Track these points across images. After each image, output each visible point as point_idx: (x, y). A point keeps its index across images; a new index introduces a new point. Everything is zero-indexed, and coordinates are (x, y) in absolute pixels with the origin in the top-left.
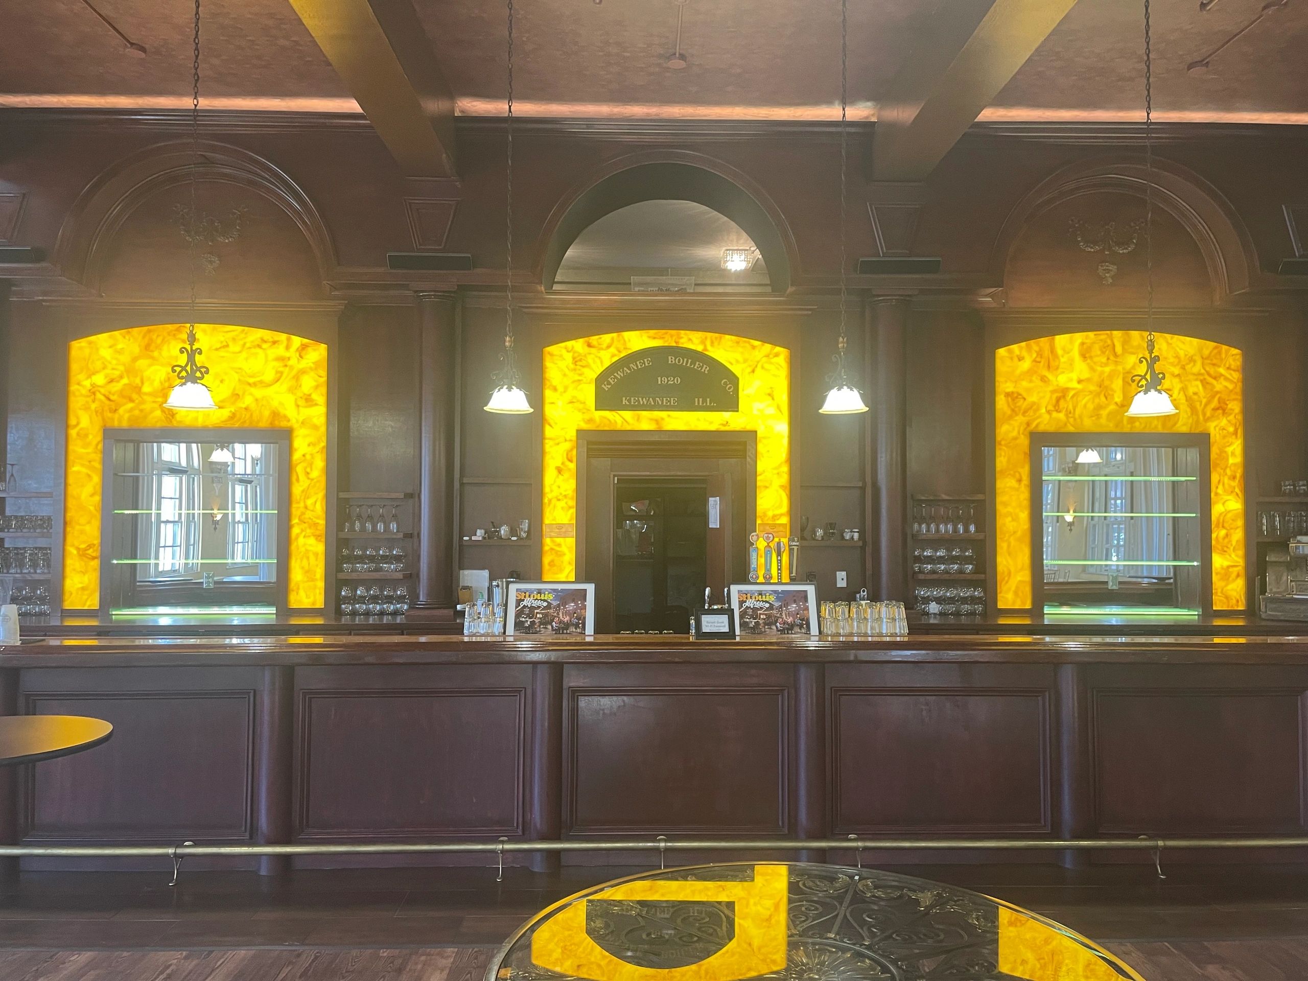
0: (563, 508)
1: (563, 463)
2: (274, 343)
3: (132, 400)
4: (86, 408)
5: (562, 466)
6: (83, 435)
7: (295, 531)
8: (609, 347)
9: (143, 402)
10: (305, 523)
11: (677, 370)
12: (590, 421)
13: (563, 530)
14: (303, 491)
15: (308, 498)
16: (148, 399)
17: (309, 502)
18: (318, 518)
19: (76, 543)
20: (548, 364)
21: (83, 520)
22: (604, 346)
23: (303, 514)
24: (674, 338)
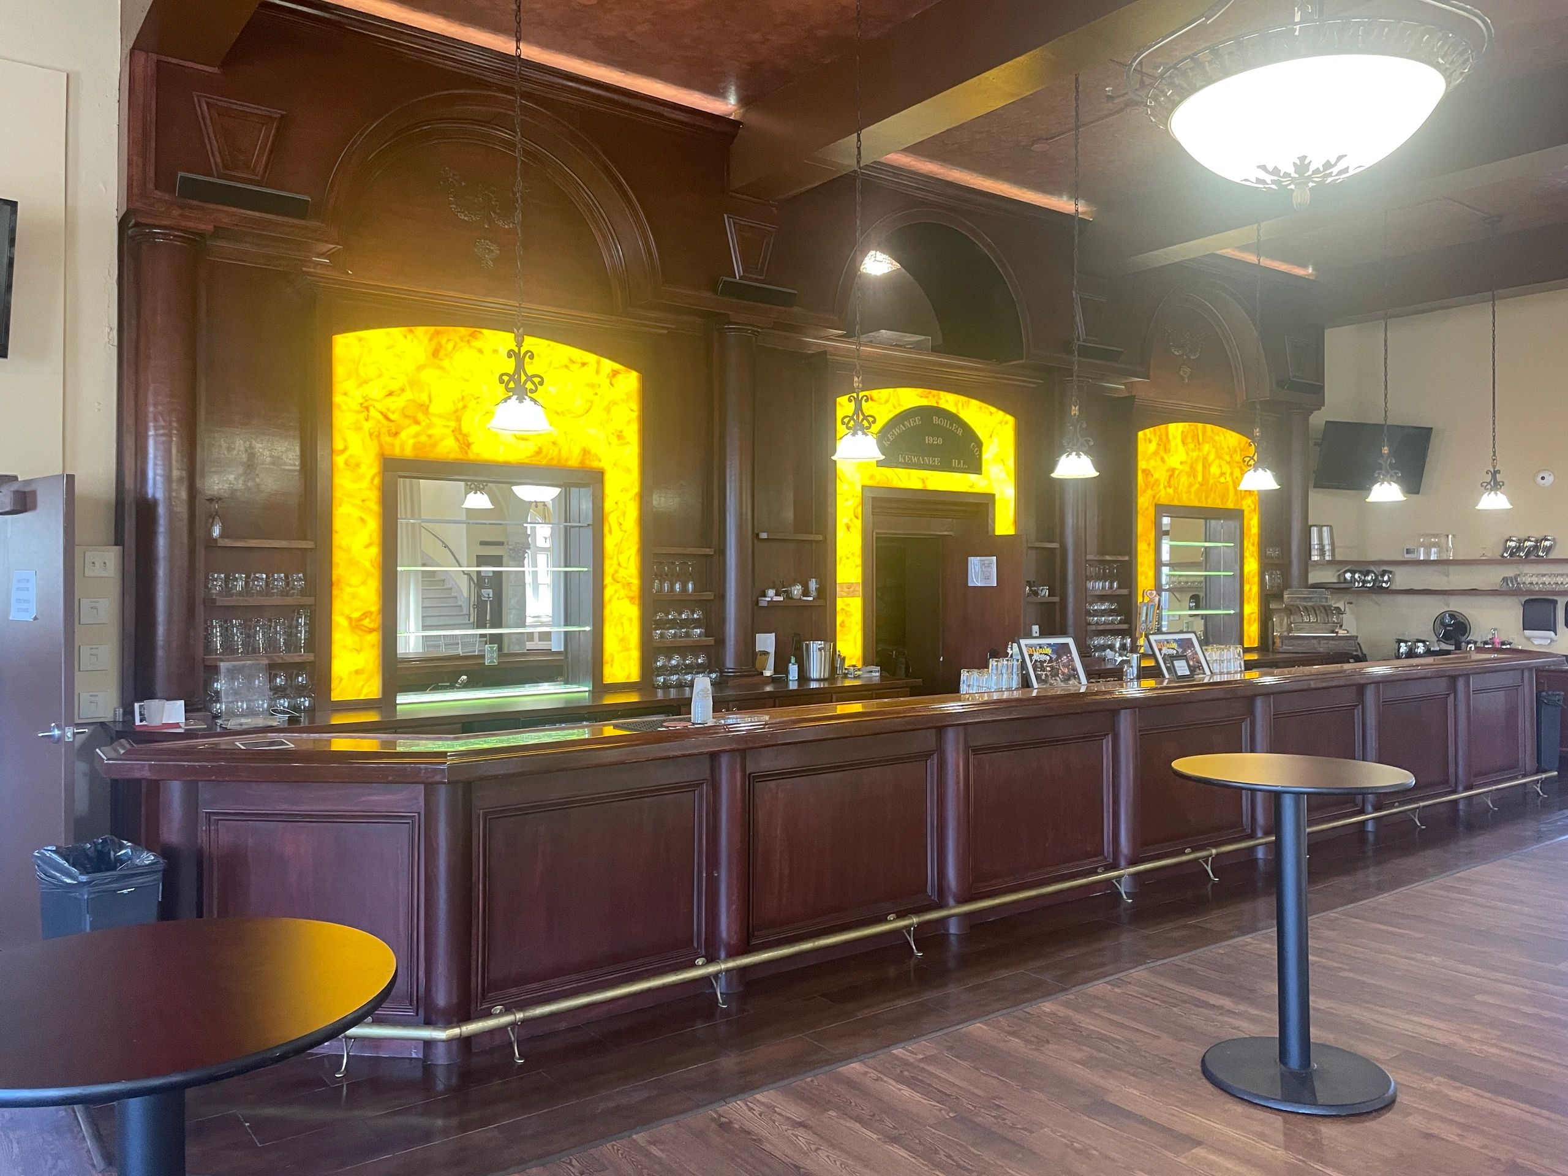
0: (852, 567)
1: (851, 520)
2: (584, 364)
3: (417, 423)
4: (358, 428)
5: (850, 523)
6: (353, 466)
7: (608, 593)
8: (887, 402)
9: (430, 425)
10: (618, 582)
11: (938, 431)
12: (872, 477)
13: (851, 589)
14: (616, 545)
15: (621, 553)
16: (436, 421)
17: (623, 559)
18: (631, 577)
19: (347, 611)
21: (354, 580)
22: (883, 401)
23: (616, 572)
24: (936, 398)
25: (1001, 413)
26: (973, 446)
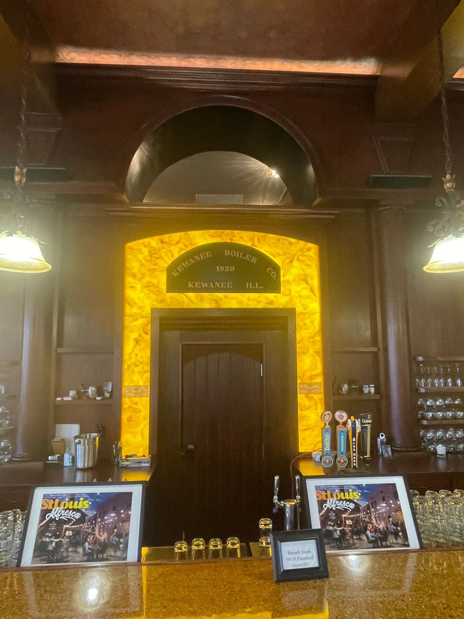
0: (139, 373)
1: (140, 336)
5: (139, 338)
8: (178, 243)
11: (232, 261)
12: (162, 301)
13: (139, 391)
20: (129, 256)
22: (174, 242)
24: (229, 236)
25: (302, 243)
26: (270, 271)
